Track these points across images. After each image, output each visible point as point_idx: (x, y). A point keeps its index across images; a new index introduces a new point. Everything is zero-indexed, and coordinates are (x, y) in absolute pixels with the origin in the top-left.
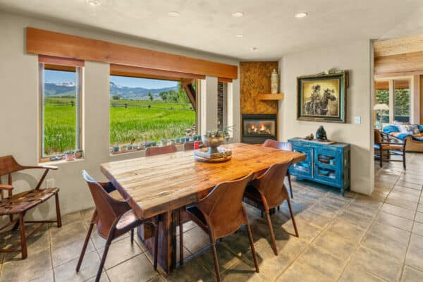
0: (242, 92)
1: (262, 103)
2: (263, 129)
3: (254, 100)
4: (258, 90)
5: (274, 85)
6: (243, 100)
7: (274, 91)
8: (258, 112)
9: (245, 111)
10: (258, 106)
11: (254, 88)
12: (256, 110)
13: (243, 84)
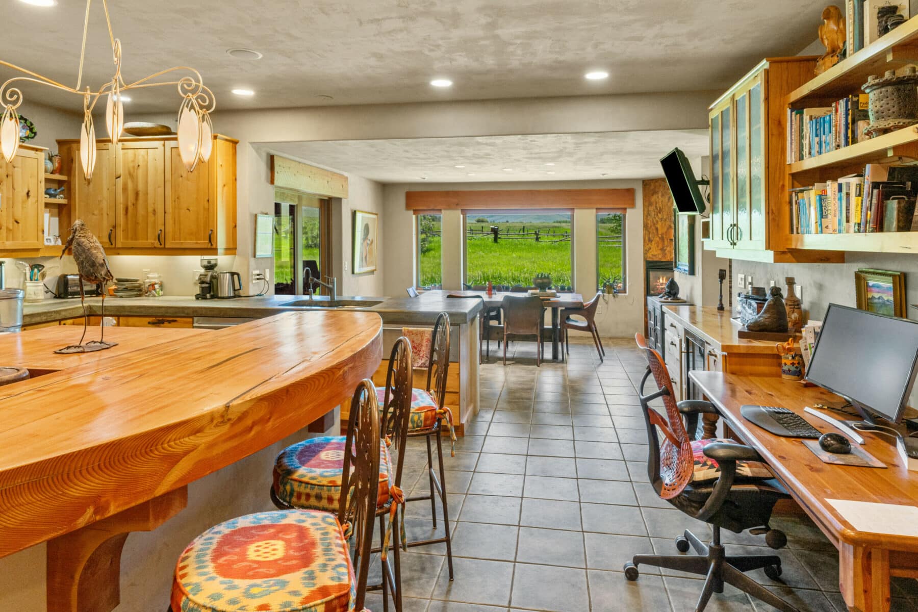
0: (645, 226)
3: (662, 239)
6: (647, 239)
8: (668, 258)
9: (650, 257)
10: (668, 249)
12: (664, 255)
13: (647, 215)
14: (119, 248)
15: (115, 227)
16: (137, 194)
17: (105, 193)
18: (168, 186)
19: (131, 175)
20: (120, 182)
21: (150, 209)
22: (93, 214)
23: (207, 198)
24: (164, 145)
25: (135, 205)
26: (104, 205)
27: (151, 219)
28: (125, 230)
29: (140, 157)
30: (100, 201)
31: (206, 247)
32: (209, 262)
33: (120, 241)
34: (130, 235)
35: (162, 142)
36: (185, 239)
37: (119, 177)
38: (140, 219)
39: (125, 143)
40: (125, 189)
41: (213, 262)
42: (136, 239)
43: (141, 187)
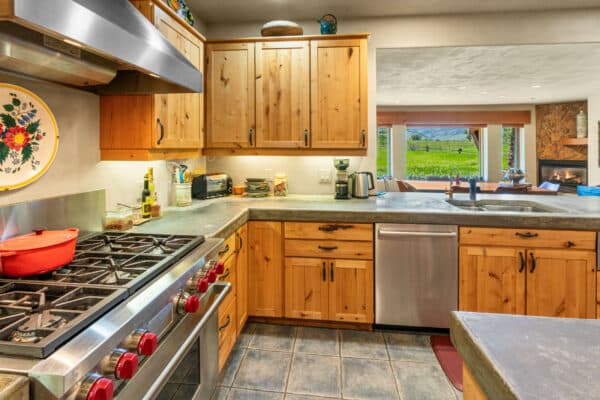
0: (538, 136)
1: (566, 148)
2: (568, 177)
3: (556, 145)
4: (561, 134)
5: (580, 127)
6: (540, 146)
7: (580, 135)
8: (561, 158)
9: (542, 157)
10: (561, 152)
11: (554, 132)
12: (558, 156)
13: (539, 128)
14: (259, 148)
15: (255, 127)
16: (279, 94)
17: (244, 93)
18: (314, 85)
19: (273, 75)
20: (260, 82)
21: (294, 109)
22: (231, 115)
23: (357, 98)
24: (310, 45)
25: (276, 105)
26: (243, 106)
27: (294, 119)
28: (267, 131)
29: (282, 58)
30: (238, 102)
31: (356, 147)
32: (341, 162)
33: (261, 142)
34: (271, 135)
35: (307, 42)
36: (333, 140)
37: (259, 77)
38: (282, 119)
39: (266, 43)
40: (266, 89)
41: (345, 162)
42: (278, 139)
43: (283, 86)
